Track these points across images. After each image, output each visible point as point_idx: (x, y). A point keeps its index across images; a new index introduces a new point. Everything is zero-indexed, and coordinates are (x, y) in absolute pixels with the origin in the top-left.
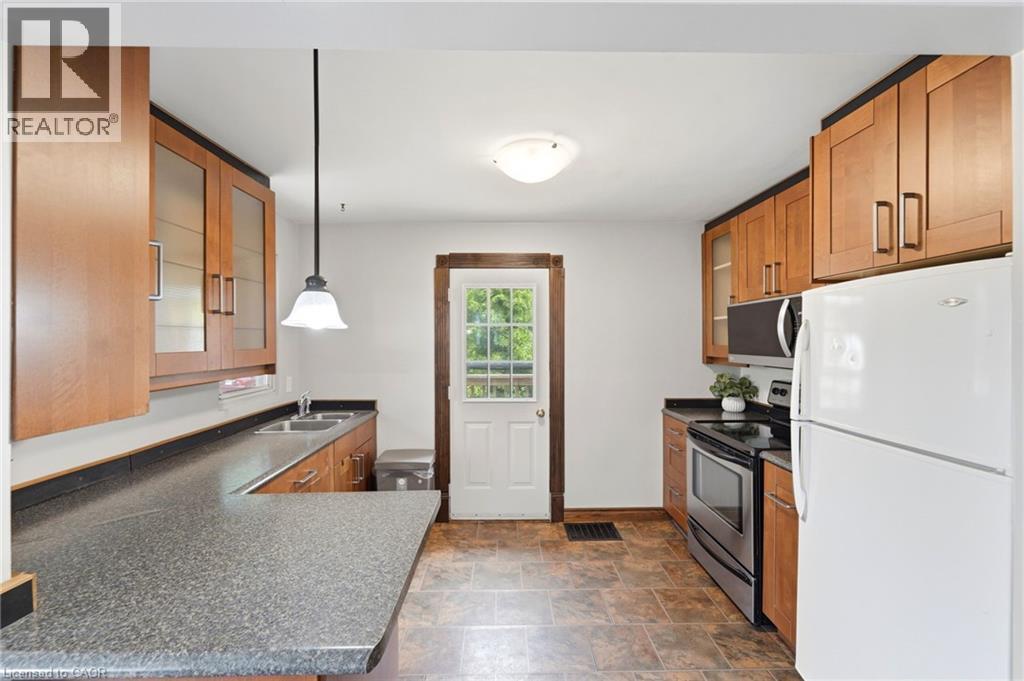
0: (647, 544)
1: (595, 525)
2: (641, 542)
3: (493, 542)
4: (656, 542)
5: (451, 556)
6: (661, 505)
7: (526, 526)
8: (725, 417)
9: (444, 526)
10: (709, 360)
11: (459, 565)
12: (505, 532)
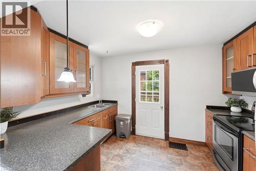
0: (197, 154)
1: (179, 144)
2: (195, 153)
3: (146, 143)
4: (201, 154)
5: (132, 145)
6: (205, 141)
7: (157, 140)
8: (232, 114)
9: (134, 136)
10: (225, 93)
11: (134, 148)
12: (150, 141)
